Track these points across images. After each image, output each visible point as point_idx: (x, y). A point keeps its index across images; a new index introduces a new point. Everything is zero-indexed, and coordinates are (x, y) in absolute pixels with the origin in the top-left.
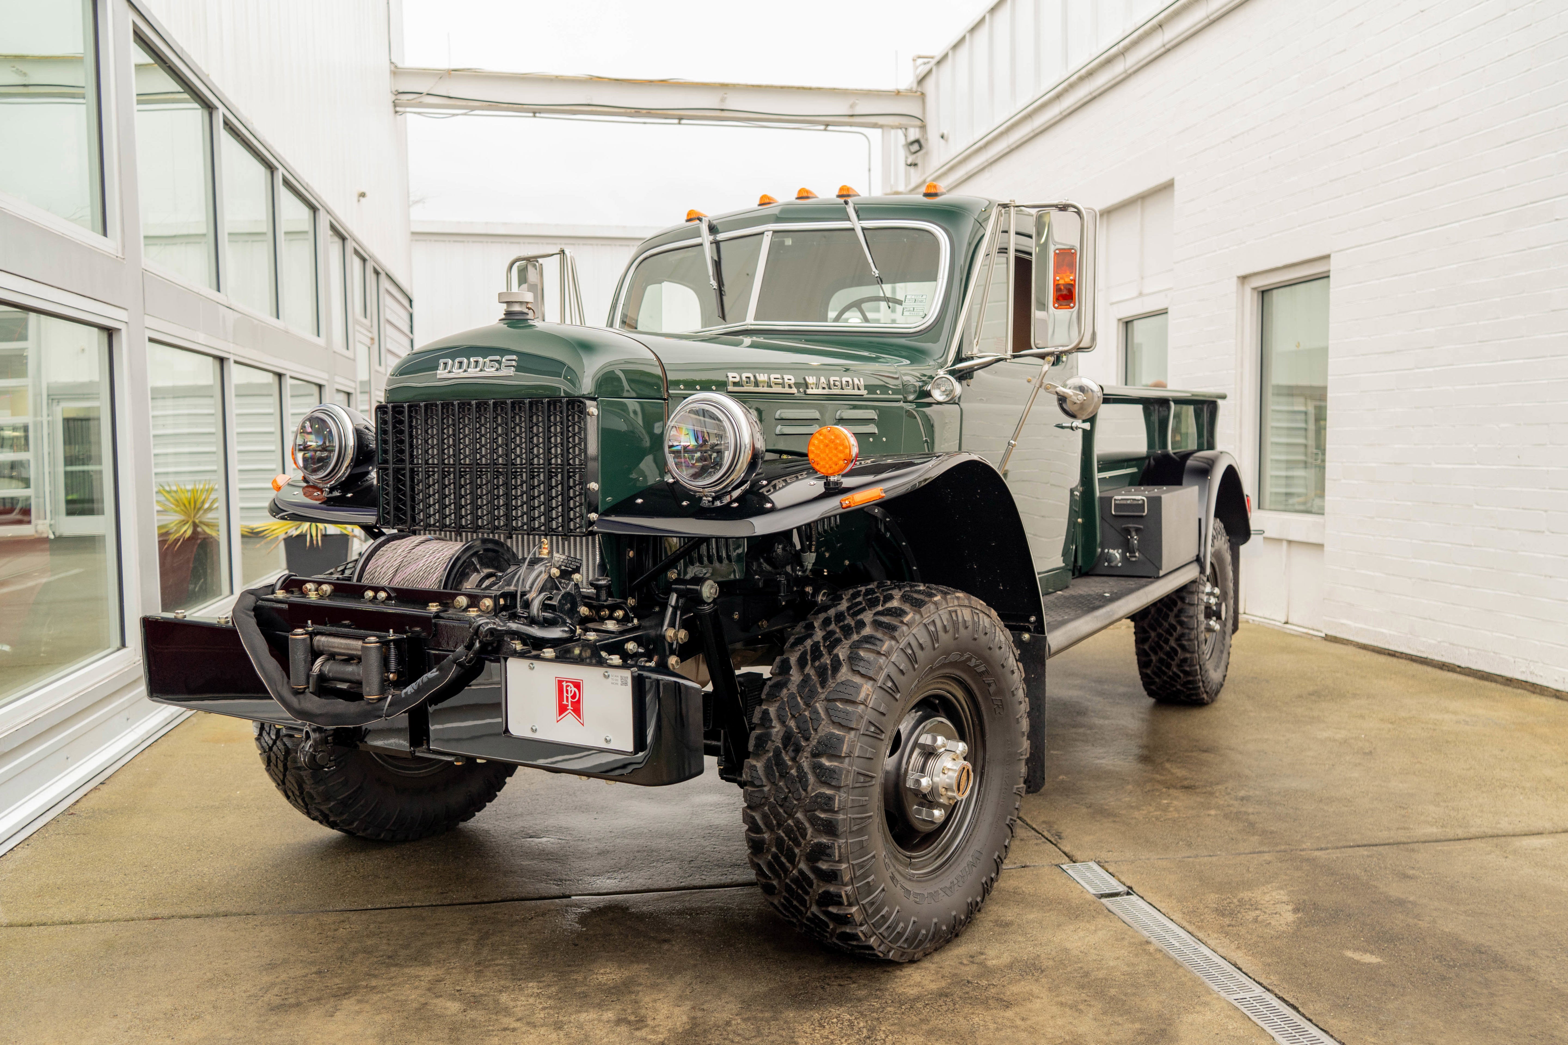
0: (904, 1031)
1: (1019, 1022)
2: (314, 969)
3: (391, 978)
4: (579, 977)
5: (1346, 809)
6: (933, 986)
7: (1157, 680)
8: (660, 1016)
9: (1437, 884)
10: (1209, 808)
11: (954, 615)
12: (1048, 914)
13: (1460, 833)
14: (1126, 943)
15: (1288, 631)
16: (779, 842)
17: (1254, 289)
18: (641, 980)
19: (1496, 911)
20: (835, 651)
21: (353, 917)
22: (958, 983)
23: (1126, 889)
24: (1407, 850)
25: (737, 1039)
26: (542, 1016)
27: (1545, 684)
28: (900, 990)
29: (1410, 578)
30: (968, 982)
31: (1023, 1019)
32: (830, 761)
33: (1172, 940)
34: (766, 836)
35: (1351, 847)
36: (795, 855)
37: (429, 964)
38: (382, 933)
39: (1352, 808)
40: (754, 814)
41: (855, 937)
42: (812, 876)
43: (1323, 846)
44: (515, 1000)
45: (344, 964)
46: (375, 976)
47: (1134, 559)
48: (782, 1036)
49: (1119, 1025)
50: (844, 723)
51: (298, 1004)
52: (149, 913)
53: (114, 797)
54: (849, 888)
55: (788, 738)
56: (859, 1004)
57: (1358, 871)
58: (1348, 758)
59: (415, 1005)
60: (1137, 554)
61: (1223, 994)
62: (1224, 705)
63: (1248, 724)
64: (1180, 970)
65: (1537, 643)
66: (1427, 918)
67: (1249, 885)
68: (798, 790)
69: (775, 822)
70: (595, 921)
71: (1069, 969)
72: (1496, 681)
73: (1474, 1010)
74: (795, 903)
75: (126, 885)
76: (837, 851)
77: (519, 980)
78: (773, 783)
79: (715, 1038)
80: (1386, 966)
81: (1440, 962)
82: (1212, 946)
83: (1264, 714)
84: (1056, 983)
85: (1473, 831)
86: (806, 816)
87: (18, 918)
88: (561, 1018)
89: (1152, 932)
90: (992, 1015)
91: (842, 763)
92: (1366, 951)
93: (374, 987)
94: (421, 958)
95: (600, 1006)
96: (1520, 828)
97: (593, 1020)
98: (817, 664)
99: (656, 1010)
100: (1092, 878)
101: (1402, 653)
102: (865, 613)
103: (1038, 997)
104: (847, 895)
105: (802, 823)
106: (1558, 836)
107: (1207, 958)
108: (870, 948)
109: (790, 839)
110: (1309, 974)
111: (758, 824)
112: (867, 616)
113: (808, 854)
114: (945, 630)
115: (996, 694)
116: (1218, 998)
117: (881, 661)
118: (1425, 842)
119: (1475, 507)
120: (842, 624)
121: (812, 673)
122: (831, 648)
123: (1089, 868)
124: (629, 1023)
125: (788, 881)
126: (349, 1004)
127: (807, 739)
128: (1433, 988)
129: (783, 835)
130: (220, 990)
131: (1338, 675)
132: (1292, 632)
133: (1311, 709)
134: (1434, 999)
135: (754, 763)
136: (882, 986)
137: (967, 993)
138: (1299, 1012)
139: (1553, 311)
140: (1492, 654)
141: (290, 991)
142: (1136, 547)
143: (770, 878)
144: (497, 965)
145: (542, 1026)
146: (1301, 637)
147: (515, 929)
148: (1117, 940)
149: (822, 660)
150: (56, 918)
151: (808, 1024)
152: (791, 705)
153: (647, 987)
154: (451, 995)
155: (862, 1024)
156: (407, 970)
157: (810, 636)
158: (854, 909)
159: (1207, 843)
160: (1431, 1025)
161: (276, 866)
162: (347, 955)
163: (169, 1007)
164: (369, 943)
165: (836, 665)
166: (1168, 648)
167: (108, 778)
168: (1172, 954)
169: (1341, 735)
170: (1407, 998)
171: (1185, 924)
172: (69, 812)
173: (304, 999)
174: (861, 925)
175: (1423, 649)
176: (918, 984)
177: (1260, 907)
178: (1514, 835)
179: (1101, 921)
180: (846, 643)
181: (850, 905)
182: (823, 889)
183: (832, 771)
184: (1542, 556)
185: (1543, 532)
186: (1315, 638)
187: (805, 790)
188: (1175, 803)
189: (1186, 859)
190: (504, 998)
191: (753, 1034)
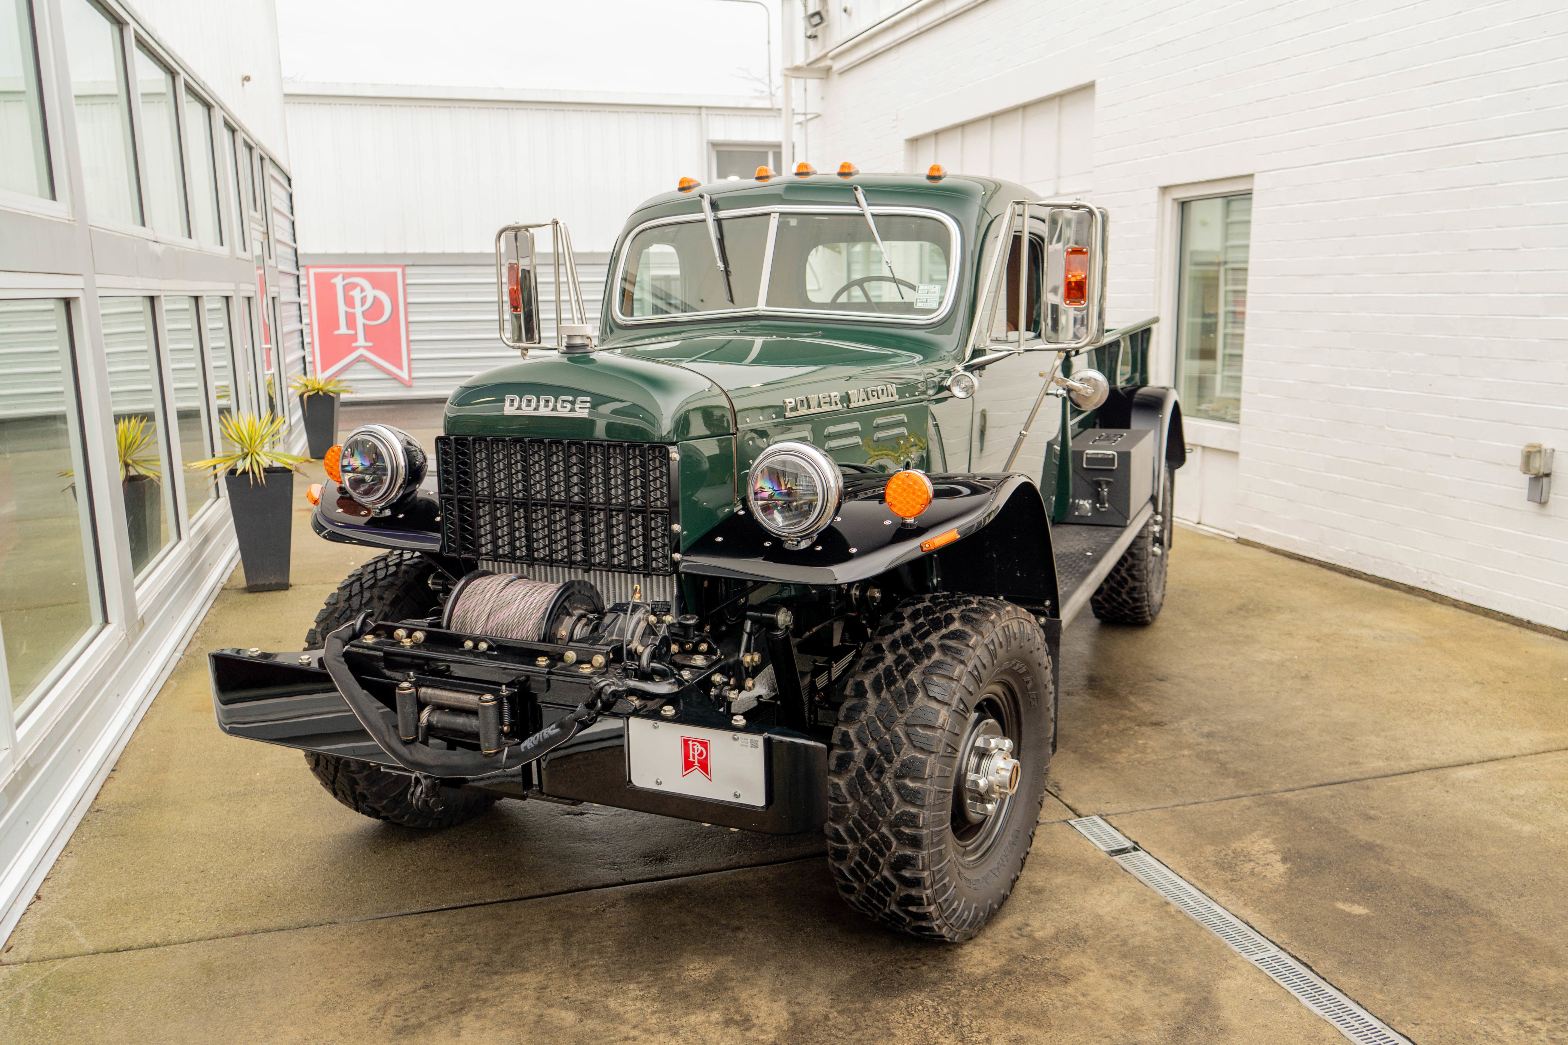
0: (984, 1015)
1: (1081, 999)
2: (420, 984)
3: (497, 989)
4: (672, 974)
5: (1301, 743)
6: (995, 964)
7: (1107, 605)
8: (763, 1014)
9: (1396, 824)
10: (1181, 748)
11: (1006, 629)
12: (1072, 877)
13: (1404, 766)
14: (1148, 905)
15: (1202, 532)
16: (863, 853)
17: (1175, 200)
18: (731, 975)
19: (1452, 851)
20: (909, 676)
21: (434, 919)
22: (1016, 958)
23: (1132, 844)
24: (1363, 788)
25: (840, 1034)
26: (654, 1021)
27: (1445, 594)
28: (967, 970)
29: (1321, 490)
30: (1024, 957)
31: (1084, 995)
32: (913, 782)
33: (1186, 899)
34: (850, 846)
35: (1314, 786)
36: (879, 864)
37: (527, 970)
38: (468, 936)
39: (1306, 742)
40: (837, 827)
41: (931, 929)
42: (895, 882)
43: (1291, 786)
44: (623, 1005)
45: (446, 976)
46: (481, 987)
47: (1103, 509)
48: (878, 1028)
49: (1167, 995)
50: (925, 747)
51: (421, 1025)
52: (231, 928)
53: (133, 787)
54: (929, 892)
55: (870, 759)
56: (936, 988)
57: (1326, 814)
58: (1289, 683)
59: (532, 1018)
60: (1107, 505)
61: (1245, 956)
62: (1165, 624)
63: (1191, 647)
64: (1203, 933)
65: (1439, 556)
66: (1396, 863)
67: (1238, 834)
68: (883, 808)
69: (859, 835)
70: (664, 908)
71: (1108, 938)
72: (1399, 589)
73: (1455, 959)
74: (874, 902)
75: (192, 895)
76: (920, 862)
77: (619, 981)
78: (858, 801)
79: (819, 1034)
80: (1374, 917)
81: (1417, 910)
82: (1223, 904)
83: (1203, 635)
84: (1101, 953)
85: (1415, 763)
86: (891, 830)
87: (102, 945)
88: (673, 1023)
89: (1167, 890)
90: (1056, 993)
91: (925, 783)
92: (1353, 902)
93: (485, 1001)
94: (515, 963)
95: (703, 1006)
96: (1452, 758)
97: (703, 1023)
98: (893, 688)
99: (756, 1008)
100: (1100, 833)
101: (1311, 559)
102: (931, 637)
103: (1090, 970)
104: (927, 897)
105: (887, 838)
106: (1485, 765)
107: (1221, 918)
108: (943, 936)
109: (874, 850)
110: (1311, 930)
111: (841, 836)
112: (934, 639)
113: (893, 864)
114: (1001, 646)
115: (1032, 690)
116: (1243, 961)
117: (954, 686)
118: (1375, 778)
119: (1387, 428)
120: (911, 648)
121: (888, 697)
122: (904, 673)
123: (1094, 823)
124: (736, 1023)
125: (869, 884)
126: (468, 1020)
127: (890, 761)
128: (1418, 939)
129: (867, 846)
130: (339, 1013)
131: (1259, 585)
132: (1206, 534)
133: (1243, 626)
134: (1421, 950)
135: (836, 780)
136: (950, 967)
137: (1027, 969)
138: (1312, 970)
139: (1470, 250)
140: (1396, 564)
141: (407, 1010)
142: (1106, 498)
143: (851, 881)
144: (592, 966)
145: (659, 1032)
146: (1215, 539)
147: (593, 923)
148: (1139, 902)
149: (897, 685)
150: (140, 941)
151: (898, 1013)
152: (871, 728)
153: (739, 982)
154: (561, 1003)
155: (945, 1011)
156: (509, 978)
157: (882, 659)
158: (932, 908)
159: (1190, 788)
160: (1425, 979)
161: (333, 863)
162: (445, 965)
163: (298, 1037)
164: (461, 949)
165: (912, 691)
166: (1119, 578)
167: (116, 764)
168: (1191, 914)
169: (1277, 657)
170: (1399, 950)
171: (1194, 881)
172: (95, 809)
173: (424, 1018)
174: (937, 919)
175: (1332, 556)
176: (981, 963)
177: (1252, 858)
178: (1449, 767)
179: (1120, 882)
180: (919, 668)
181: (929, 904)
182: (905, 893)
183: (916, 793)
184: (1447, 477)
185: (1449, 456)
186: (1227, 540)
187: (890, 808)
188: (1151, 743)
189: (1176, 808)
190: (612, 1003)
191: (853, 1028)
